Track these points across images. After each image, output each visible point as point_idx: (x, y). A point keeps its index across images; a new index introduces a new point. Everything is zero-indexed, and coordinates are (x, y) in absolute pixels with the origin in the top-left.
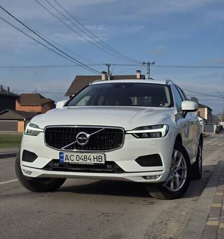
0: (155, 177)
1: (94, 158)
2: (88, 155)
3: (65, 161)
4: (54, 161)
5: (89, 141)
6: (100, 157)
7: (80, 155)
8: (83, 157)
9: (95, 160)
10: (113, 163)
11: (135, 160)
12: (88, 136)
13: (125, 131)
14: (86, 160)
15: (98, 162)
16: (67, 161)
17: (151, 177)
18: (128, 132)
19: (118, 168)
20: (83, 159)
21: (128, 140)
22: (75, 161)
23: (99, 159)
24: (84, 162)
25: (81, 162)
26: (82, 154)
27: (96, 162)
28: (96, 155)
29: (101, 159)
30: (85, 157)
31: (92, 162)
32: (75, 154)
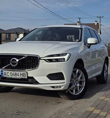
0: (60, 87)
1: (21, 75)
2: (17, 72)
5: (18, 64)
6: (24, 74)
7: (13, 72)
8: (14, 74)
9: (22, 76)
10: (32, 78)
11: (47, 76)
12: (17, 60)
13: (40, 58)
14: (16, 75)
15: (23, 77)
16: (5, 76)
17: (57, 87)
18: (42, 58)
19: (35, 81)
20: (14, 75)
21: (42, 63)
22: (10, 76)
23: (24, 75)
24: (15, 77)
25: (13, 77)
26: (14, 72)
27: (22, 77)
28: (22, 73)
29: (25, 75)
30: (16, 74)
31: (20, 77)
32: (10, 72)
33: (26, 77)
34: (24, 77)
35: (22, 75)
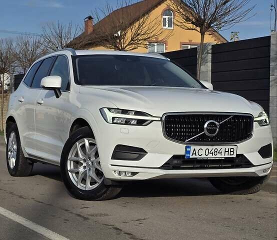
1: (225, 152)
2: (219, 148)
3: (191, 157)
4: (175, 157)
7: (210, 148)
8: (213, 151)
9: (226, 153)
11: (258, 152)
13: (254, 118)
14: (216, 153)
16: (194, 156)
20: (212, 153)
21: (256, 128)
22: (204, 156)
23: (231, 151)
24: (214, 156)
25: (210, 156)
26: (212, 147)
27: (227, 156)
28: (227, 148)
29: (233, 151)
30: (216, 150)
31: (223, 156)
32: (204, 148)
33: (235, 156)
34: (230, 155)
35: (228, 151)
